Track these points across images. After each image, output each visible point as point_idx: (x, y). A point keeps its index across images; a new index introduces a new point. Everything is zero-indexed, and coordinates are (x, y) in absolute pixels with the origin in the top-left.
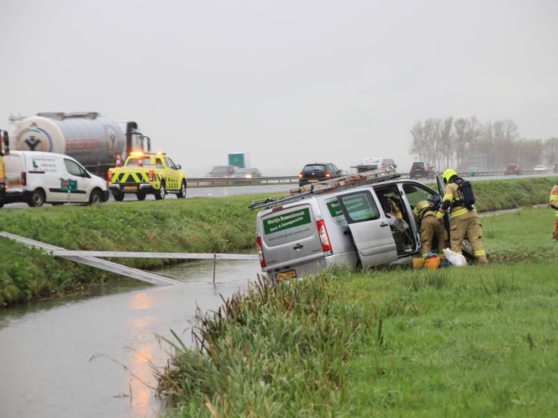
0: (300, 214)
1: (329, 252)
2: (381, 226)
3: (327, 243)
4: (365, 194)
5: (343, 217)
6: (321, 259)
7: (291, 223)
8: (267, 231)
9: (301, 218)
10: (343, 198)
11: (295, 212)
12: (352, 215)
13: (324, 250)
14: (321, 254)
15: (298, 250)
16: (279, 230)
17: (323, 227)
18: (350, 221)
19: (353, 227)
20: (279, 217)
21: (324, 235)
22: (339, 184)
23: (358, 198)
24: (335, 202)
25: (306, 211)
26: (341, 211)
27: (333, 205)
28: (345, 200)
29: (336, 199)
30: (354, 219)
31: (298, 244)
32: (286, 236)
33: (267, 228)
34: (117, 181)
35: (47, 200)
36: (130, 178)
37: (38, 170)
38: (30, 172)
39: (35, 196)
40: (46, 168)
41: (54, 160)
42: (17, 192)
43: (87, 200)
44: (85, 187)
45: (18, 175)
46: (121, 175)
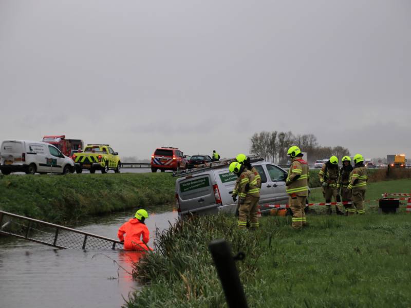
0: (203, 181)
1: (220, 204)
3: (219, 199)
6: (215, 208)
7: (197, 186)
8: (182, 191)
9: (204, 183)
11: (200, 179)
13: (217, 203)
15: (201, 202)
16: (190, 190)
17: (217, 189)
20: (189, 182)
21: (217, 194)
24: (225, 174)
25: (207, 179)
26: (228, 180)
27: (223, 176)
31: (201, 199)
33: (182, 188)
34: (78, 161)
35: (38, 171)
36: (87, 159)
37: (33, 152)
38: (28, 153)
39: (30, 168)
40: (37, 151)
41: (42, 146)
42: (19, 166)
43: (62, 172)
44: (61, 163)
45: (20, 155)
46: (81, 158)
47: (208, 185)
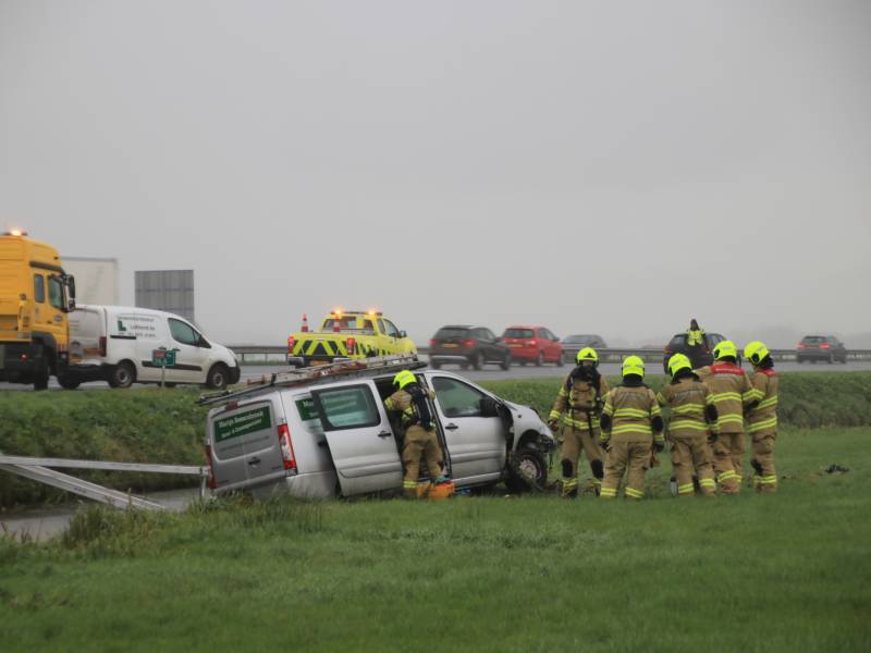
0: (258, 415)
1: (292, 471)
2: (380, 436)
3: (290, 458)
4: (361, 390)
5: (318, 422)
6: (282, 479)
7: (247, 426)
8: (218, 439)
9: (259, 421)
10: (321, 395)
11: (253, 412)
12: (332, 419)
13: (286, 468)
14: (282, 473)
15: (254, 466)
16: (232, 436)
17: (286, 434)
18: (329, 427)
19: (331, 436)
20: (232, 418)
21: (287, 446)
22: (319, 374)
23: (350, 394)
24: (309, 400)
25: (266, 410)
26: (316, 414)
27: (306, 404)
28: (327, 397)
29: (310, 395)
30: (334, 425)
31: (254, 458)
32: (241, 445)
33: (219, 432)
34: (301, 352)
35: (139, 379)
36: (320, 348)
37: (126, 334)
38: (113, 337)
39: (119, 371)
40: (139, 331)
41: (152, 320)
42: (93, 366)
43: (204, 380)
44: (201, 361)
45: (96, 341)
46: (307, 344)
47: (269, 426)
